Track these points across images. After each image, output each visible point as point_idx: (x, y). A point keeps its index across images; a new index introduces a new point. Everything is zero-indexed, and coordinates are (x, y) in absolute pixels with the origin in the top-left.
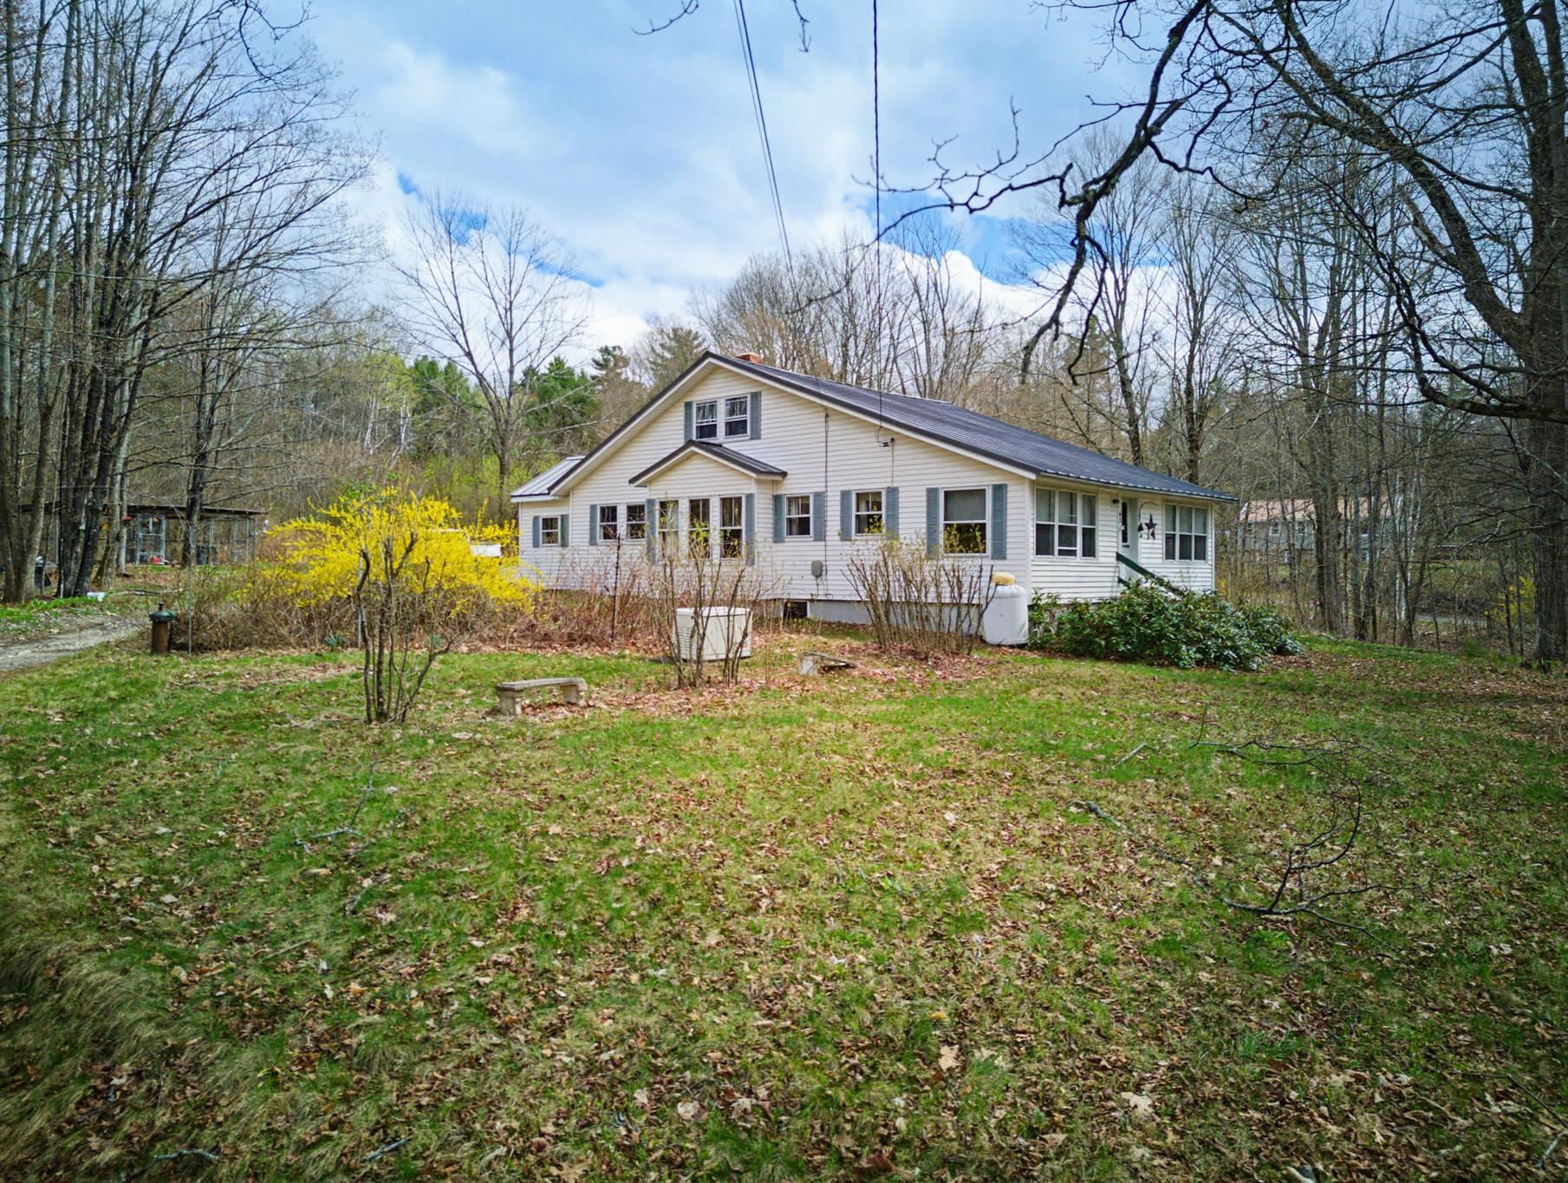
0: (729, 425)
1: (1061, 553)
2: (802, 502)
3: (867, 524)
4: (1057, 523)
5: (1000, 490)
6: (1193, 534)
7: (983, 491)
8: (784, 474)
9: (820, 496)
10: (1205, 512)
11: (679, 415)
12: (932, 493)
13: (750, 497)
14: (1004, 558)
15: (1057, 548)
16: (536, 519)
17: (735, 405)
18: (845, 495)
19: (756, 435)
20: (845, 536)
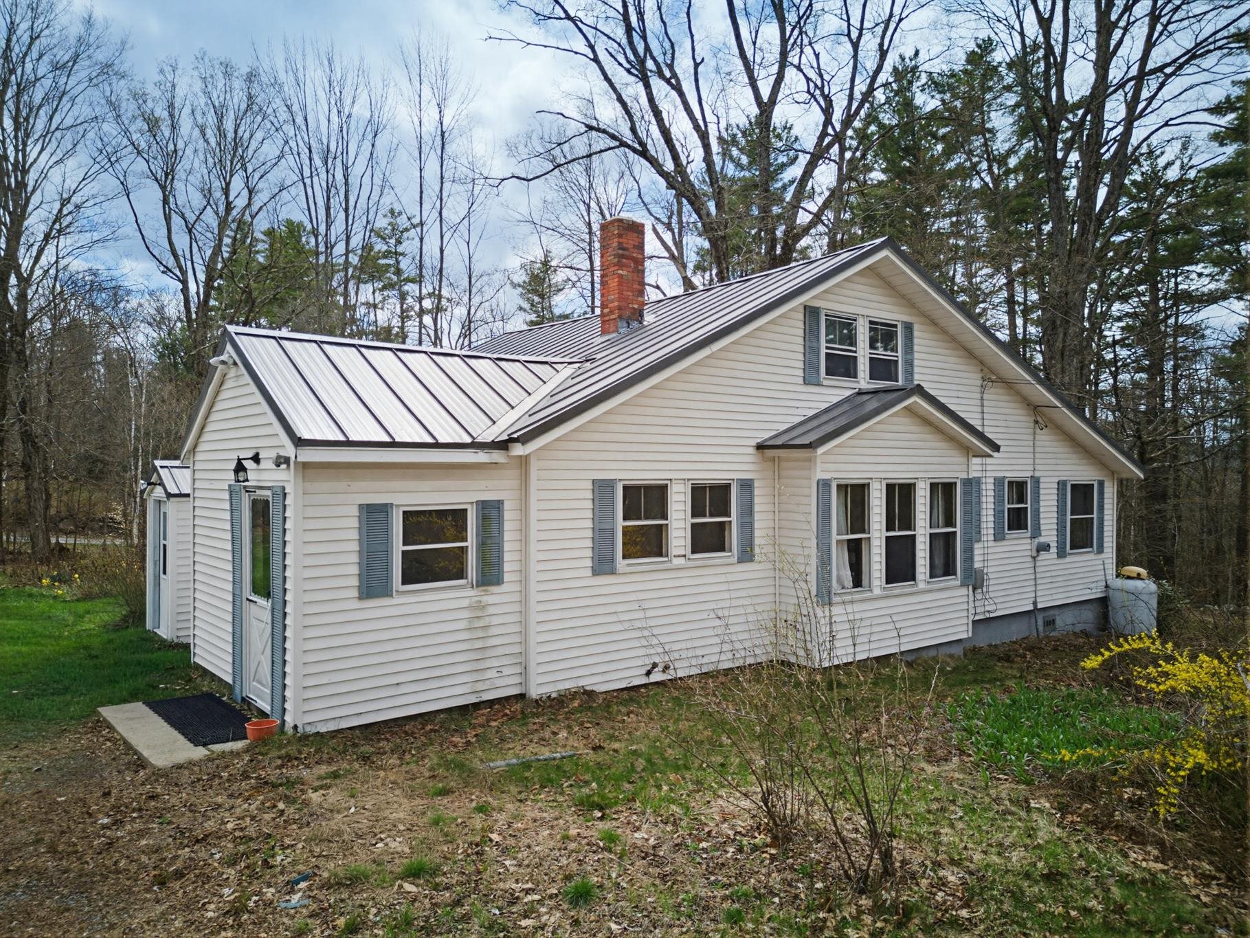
0: (871, 362)
5: (1101, 484)
7: (1089, 486)
8: (996, 448)
9: (978, 482)
11: (798, 325)
12: (1061, 484)
14: (1102, 552)
16: (374, 515)
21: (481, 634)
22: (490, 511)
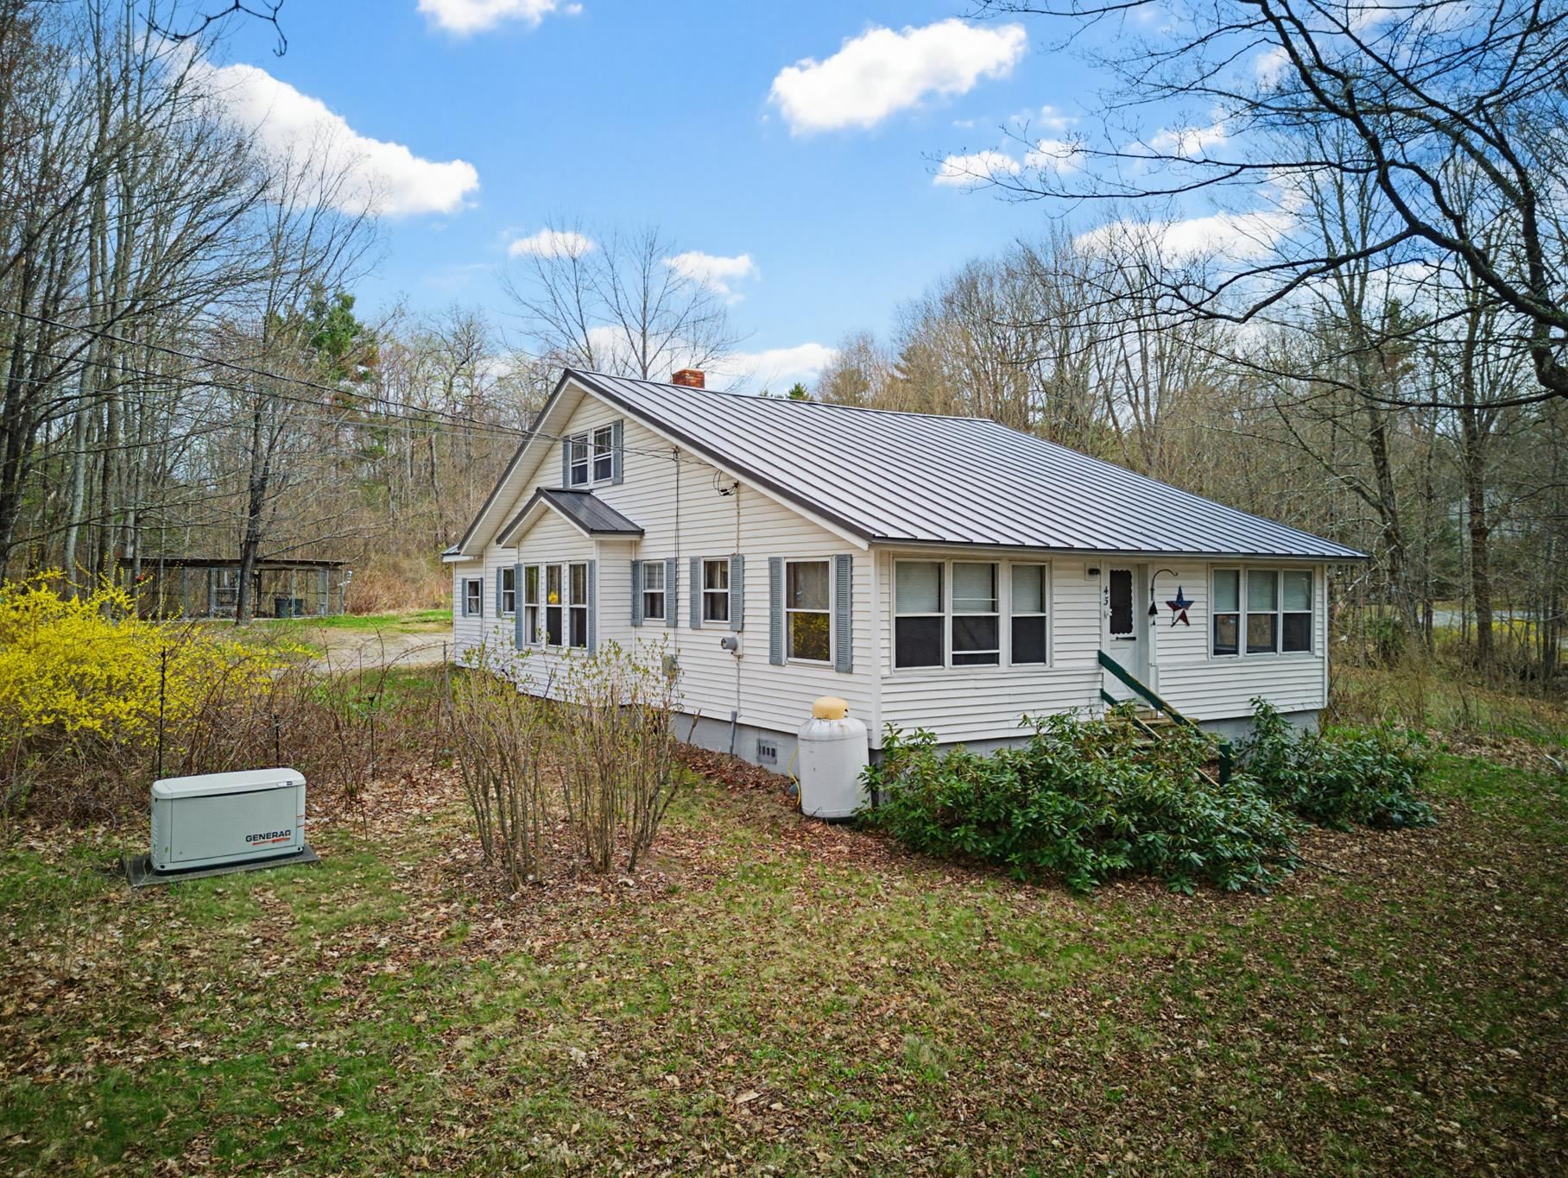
0: (597, 465)
1: (957, 660)
2: (658, 572)
4: (948, 615)
5: (845, 561)
6: (1281, 612)
7: (826, 564)
8: (641, 533)
9: (674, 563)
10: (1309, 576)
11: (559, 454)
12: (774, 563)
13: (592, 563)
14: (850, 671)
15: (948, 652)
16: (464, 580)
17: (602, 437)
18: (694, 562)
19: (618, 479)
20: (695, 625)
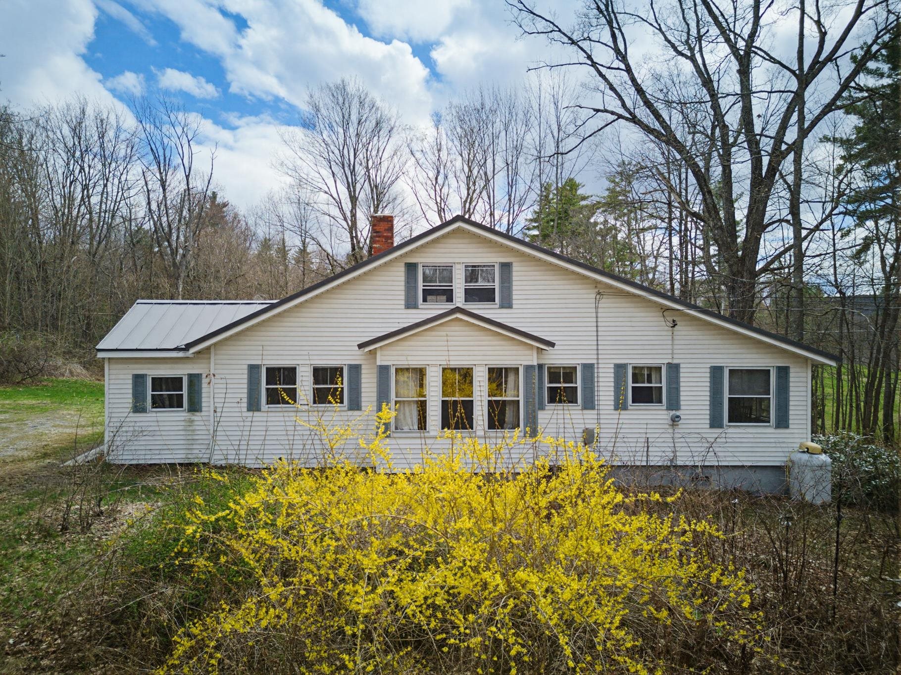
0: (467, 291)
2: (569, 373)
3: (644, 396)
5: (783, 372)
8: (552, 344)
9: (590, 368)
11: (399, 275)
12: (716, 372)
13: (529, 368)
14: (786, 427)
16: (138, 379)
17: (476, 272)
18: (620, 369)
19: (507, 304)
20: (620, 405)
21: (190, 433)
22: (195, 379)
